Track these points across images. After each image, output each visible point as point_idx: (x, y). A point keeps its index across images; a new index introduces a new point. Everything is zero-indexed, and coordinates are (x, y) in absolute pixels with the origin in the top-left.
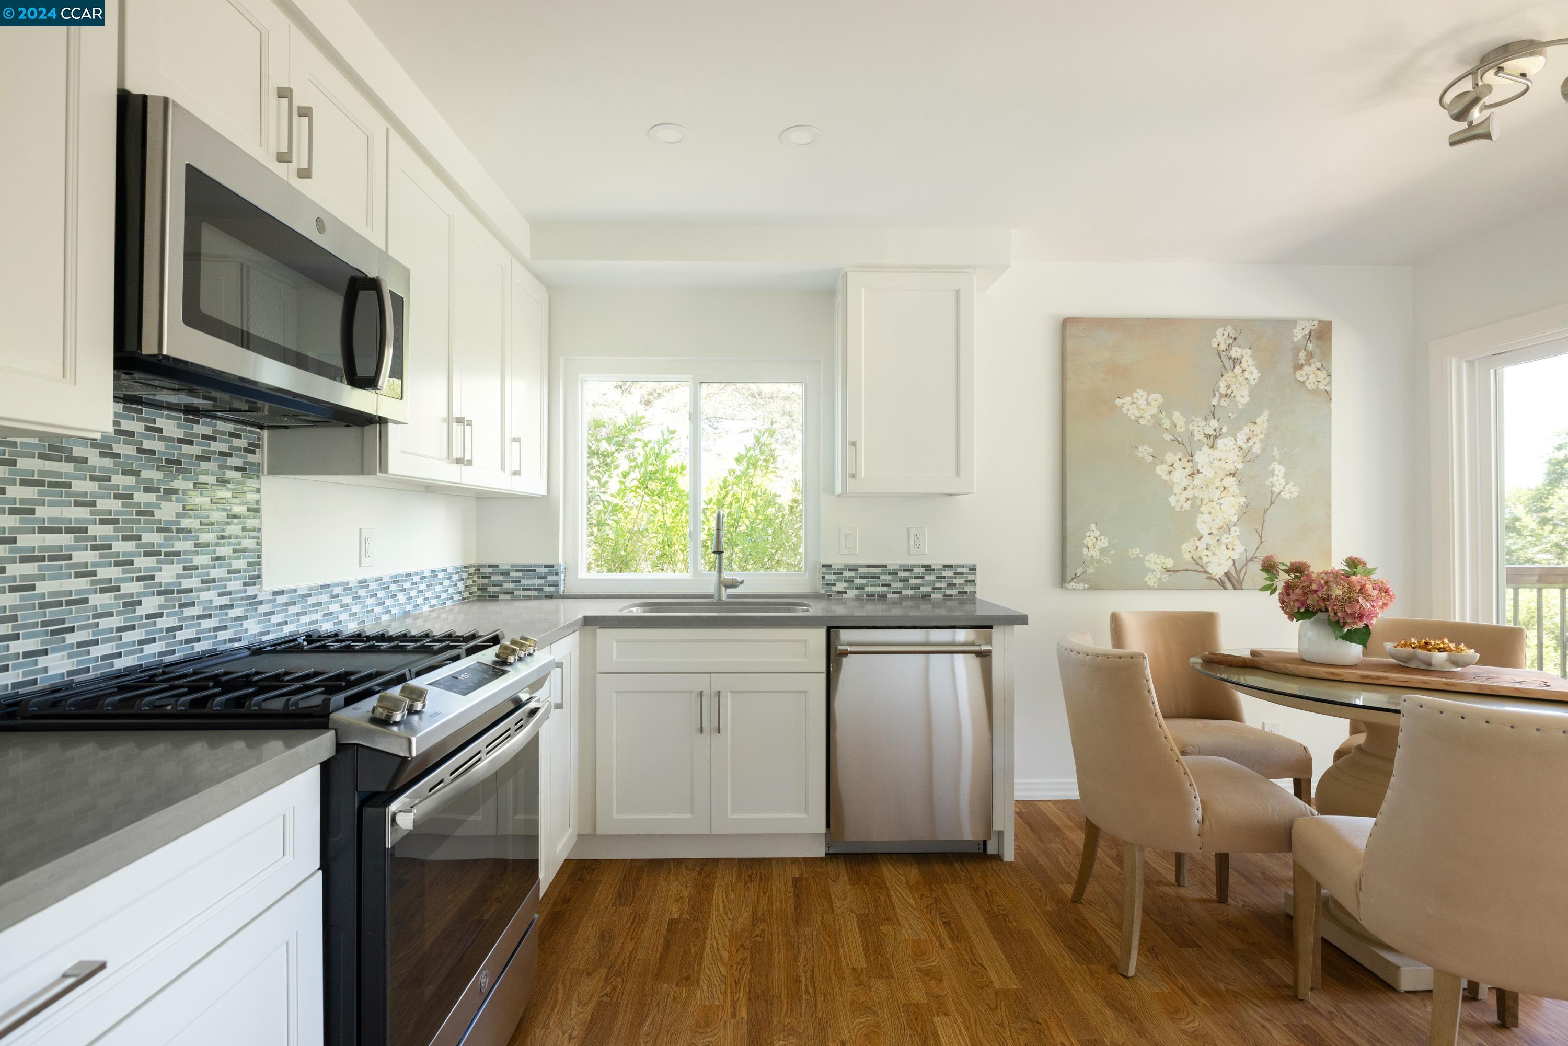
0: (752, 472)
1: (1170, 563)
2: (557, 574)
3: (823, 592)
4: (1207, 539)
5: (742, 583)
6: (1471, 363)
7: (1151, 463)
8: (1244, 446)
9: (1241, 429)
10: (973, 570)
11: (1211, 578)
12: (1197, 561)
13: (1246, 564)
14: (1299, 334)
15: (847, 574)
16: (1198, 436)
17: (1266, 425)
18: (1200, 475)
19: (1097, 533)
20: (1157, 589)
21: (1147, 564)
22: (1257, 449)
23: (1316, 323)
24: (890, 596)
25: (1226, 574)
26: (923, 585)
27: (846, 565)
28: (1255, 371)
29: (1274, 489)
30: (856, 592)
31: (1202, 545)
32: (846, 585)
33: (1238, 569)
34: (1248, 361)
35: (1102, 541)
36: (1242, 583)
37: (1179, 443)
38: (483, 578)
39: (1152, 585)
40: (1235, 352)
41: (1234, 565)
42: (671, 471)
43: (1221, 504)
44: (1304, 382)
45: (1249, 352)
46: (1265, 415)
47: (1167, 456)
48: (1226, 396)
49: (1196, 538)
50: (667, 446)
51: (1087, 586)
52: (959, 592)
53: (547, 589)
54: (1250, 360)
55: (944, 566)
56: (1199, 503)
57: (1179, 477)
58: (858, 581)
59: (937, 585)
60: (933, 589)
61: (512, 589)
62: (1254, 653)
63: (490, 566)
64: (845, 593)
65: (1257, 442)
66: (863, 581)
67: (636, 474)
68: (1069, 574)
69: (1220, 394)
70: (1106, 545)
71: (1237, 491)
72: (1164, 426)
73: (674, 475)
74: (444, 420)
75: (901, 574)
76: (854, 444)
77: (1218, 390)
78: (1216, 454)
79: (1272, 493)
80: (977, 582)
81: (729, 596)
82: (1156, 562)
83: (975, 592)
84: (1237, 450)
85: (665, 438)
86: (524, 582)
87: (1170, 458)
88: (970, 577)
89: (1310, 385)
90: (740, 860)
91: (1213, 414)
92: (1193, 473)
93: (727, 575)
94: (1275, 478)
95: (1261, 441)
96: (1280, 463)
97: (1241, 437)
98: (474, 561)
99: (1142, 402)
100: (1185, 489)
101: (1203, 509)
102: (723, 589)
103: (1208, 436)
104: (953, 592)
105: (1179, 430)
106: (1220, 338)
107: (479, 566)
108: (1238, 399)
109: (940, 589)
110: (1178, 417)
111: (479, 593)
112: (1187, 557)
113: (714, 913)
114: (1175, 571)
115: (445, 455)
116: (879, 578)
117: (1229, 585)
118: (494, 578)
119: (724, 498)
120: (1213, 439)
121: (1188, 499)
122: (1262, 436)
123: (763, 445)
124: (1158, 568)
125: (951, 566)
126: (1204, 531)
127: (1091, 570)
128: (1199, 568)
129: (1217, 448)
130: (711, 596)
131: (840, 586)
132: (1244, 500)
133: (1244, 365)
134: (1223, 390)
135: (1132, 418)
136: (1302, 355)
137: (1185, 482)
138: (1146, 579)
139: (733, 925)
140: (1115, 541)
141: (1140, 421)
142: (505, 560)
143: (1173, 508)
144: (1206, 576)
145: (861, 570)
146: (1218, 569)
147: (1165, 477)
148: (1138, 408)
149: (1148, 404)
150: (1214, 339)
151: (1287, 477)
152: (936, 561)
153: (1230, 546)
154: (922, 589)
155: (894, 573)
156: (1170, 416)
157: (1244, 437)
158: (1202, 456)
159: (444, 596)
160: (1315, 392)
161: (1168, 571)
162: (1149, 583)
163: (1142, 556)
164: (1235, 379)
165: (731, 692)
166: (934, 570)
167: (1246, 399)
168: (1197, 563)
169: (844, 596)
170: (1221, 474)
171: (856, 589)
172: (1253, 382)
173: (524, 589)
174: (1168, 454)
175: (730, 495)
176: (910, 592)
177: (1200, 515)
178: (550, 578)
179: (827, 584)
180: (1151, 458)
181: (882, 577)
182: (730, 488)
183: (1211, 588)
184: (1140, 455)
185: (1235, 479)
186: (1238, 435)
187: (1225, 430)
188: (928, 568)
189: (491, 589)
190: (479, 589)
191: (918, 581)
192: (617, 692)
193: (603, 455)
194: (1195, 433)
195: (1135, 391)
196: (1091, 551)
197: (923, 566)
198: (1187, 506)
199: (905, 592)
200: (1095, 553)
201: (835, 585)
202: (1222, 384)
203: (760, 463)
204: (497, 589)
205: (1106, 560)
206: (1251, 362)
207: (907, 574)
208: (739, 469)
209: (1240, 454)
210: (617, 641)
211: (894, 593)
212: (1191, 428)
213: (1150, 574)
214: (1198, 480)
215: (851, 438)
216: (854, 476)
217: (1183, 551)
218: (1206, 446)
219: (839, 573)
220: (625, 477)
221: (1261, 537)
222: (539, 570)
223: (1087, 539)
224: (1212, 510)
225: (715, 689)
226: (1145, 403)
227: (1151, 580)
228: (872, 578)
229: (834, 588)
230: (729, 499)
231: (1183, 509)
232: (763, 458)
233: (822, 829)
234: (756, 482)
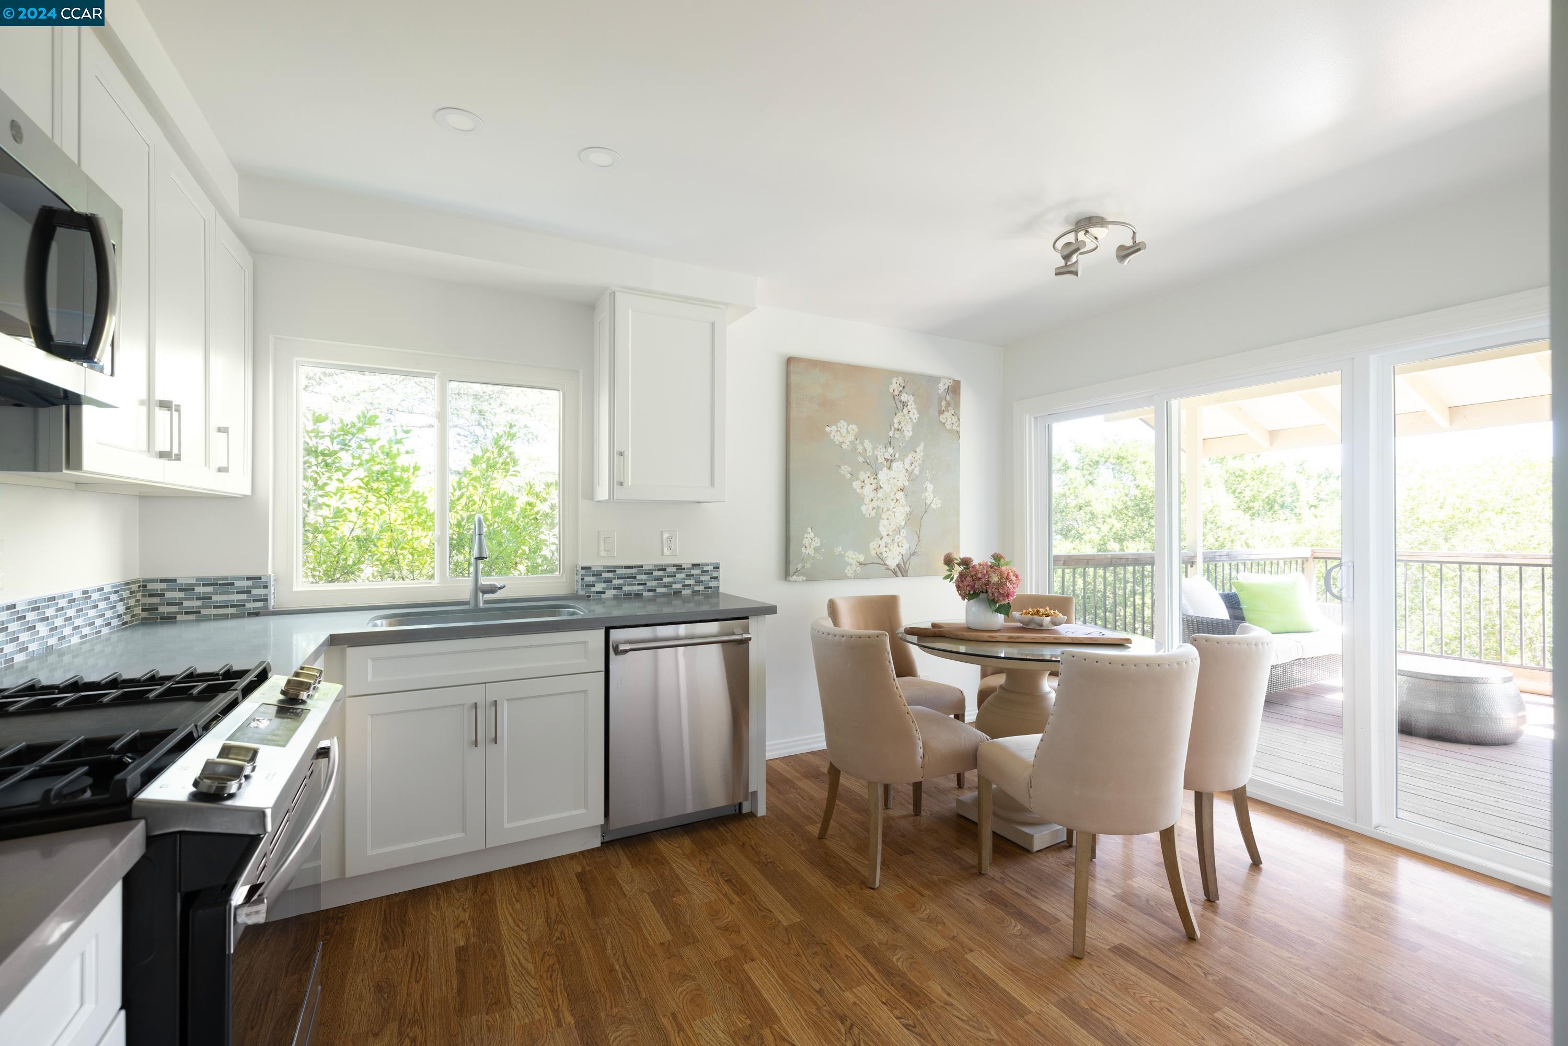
1: (862, 558)
2: (266, 587)
3: (582, 593)
4: (886, 539)
5: (503, 587)
6: (1036, 418)
7: (849, 479)
8: (909, 469)
9: (907, 455)
10: (717, 568)
11: (888, 569)
12: (879, 556)
13: (910, 558)
14: (942, 388)
15: (605, 575)
16: (881, 460)
17: (922, 454)
18: (882, 490)
19: (812, 535)
20: (853, 579)
21: (847, 559)
22: (917, 472)
23: (951, 381)
24: (645, 594)
25: (898, 566)
26: (675, 583)
27: (604, 567)
28: (916, 413)
29: (927, 501)
30: (615, 592)
31: (882, 543)
32: (604, 585)
33: (905, 561)
34: (912, 406)
35: (816, 541)
36: (907, 571)
37: (868, 464)
38: (150, 596)
39: (850, 575)
40: (904, 397)
41: (903, 558)
43: (894, 512)
44: (944, 424)
45: (912, 398)
46: (922, 445)
47: (860, 474)
48: (898, 430)
49: (879, 539)
51: (805, 578)
52: (705, 588)
53: (250, 605)
54: (913, 404)
55: (693, 565)
56: (880, 511)
57: (868, 491)
58: (616, 582)
59: (687, 582)
60: (683, 586)
61: (198, 607)
62: (934, 625)
63: (162, 581)
64: (604, 593)
65: (917, 466)
66: (621, 581)
67: (361, 473)
68: (792, 569)
69: (894, 428)
70: (819, 545)
71: (905, 503)
72: (859, 450)
73: (405, 475)
74: (142, 403)
75: (656, 573)
76: (621, 454)
77: (893, 425)
78: (892, 474)
79: (926, 504)
80: (721, 578)
81: (486, 602)
82: (853, 557)
83: (718, 587)
84: (905, 471)
85: (398, 437)
86: (215, 598)
87: (863, 475)
88: (715, 574)
89: (948, 426)
90: (515, 869)
91: (890, 444)
92: (877, 488)
93: (484, 581)
94: (927, 494)
95: (919, 465)
96: (931, 482)
97: (907, 461)
98: (136, 575)
99: (844, 431)
100: (872, 500)
101: (884, 516)
102: (481, 594)
103: (887, 460)
104: (701, 588)
105: (868, 454)
106: (895, 386)
107: (144, 581)
108: (906, 433)
109: (690, 585)
110: (868, 444)
111: (144, 615)
112: (873, 553)
113: (504, 927)
114: (865, 564)
115: (144, 447)
116: (635, 577)
117: (899, 574)
118: (168, 595)
120: (890, 461)
121: (874, 508)
122: (920, 462)
123: (502, 448)
124: (854, 562)
125: (699, 565)
126: (884, 533)
127: (808, 566)
128: (880, 561)
129: (892, 470)
130: (468, 603)
131: (599, 587)
132: (908, 509)
133: (909, 407)
134: (896, 426)
135: (837, 443)
136: (944, 403)
137: (872, 495)
138: (846, 571)
139: (528, 935)
140: (825, 541)
141: (842, 446)
142: (186, 572)
143: (864, 515)
144: (885, 567)
145: (619, 571)
146: (892, 563)
147: (859, 491)
148: (841, 435)
149: (848, 432)
150: (891, 386)
151: (935, 492)
152: (686, 561)
153: (900, 544)
154: (675, 586)
155: (649, 573)
156: (862, 443)
157: (909, 462)
158: (883, 475)
159: (99, 622)
160: (951, 431)
161: (861, 564)
162: (848, 574)
163: (843, 553)
164: (903, 418)
165: (507, 700)
166: (684, 569)
167: (910, 434)
168: (879, 558)
169: (603, 596)
170: (895, 489)
171: (614, 589)
172: (915, 421)
173: (215, 607)
174: (861, 473)
175: (465, 497)
176: (663, 590)
177: (881, 521)
178: (254, 592)
179: (587, 586)
180: (849, 475)
181: (638, 577)
182: (465, 489)
183: (888, 576)
184: (843, 473)
185: (903, 493)
186: (905, 460)
187: (897, 456)
188: (679, 568)
189: (163, 609)
190: (143, 610)
191: (670, 580)
192: (372, 716)
193: (323, 454)
194: (879, 457)
195: (839, 422)
196: (808, 549)
197: (675, 566)
198: (873, 513)
199: (658, 590)
200: (810, 551)
201: (594, 586)
202: (896, 421)
203: (498, 466)
204: (174, 609)
205: (819, 557)
206: (913, 406)
207: (661, 573)
209: (907, 474)
210: (373, 659)
211: (649, 591)
212: (876, 453)
213: (849, 567)
214: (881, 493)
215: (617, 448)
216: (621, 484)
217: (870, 549)
218: (885, 468)
219: (598, 574)
221: (919, 537)
222: (238, 584)
223: (805, 540)
224: (889, 517)
225: (491, 699)
226: (846, 431)
227: (849, 572)
228: (629, 578)
229: (593, 589)
231: (870, 516)
232: (501, 460)
233: (601, 821)
234: (494, 484)
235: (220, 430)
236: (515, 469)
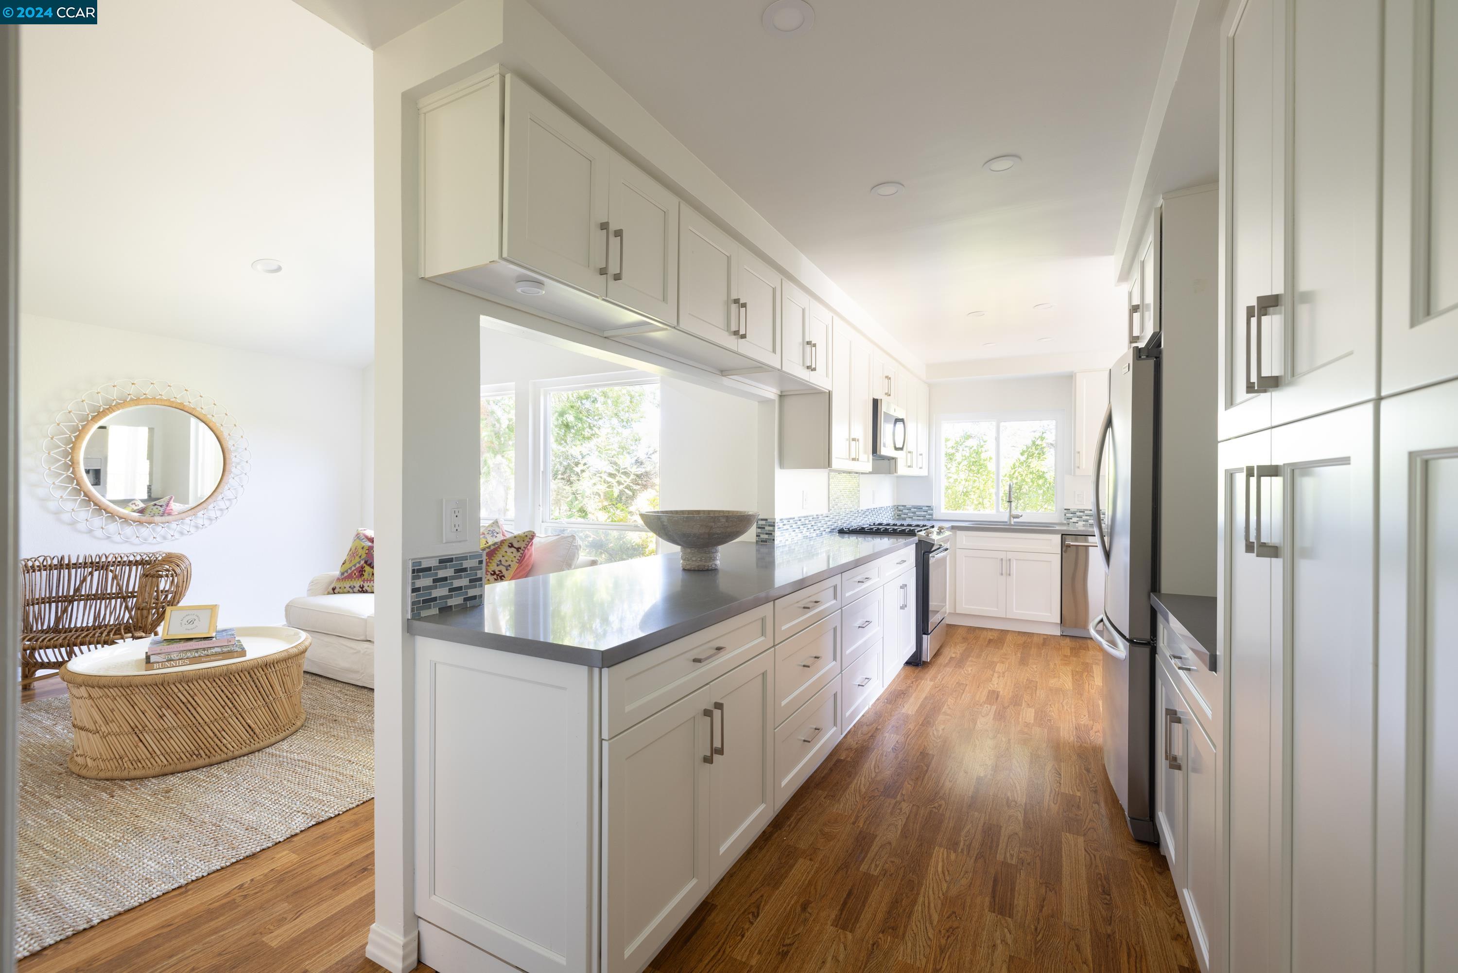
0: (1030, 460)
2: (933, 510)
3: (1065, 522)
5: (1021, 516)
15: (1079, 514)
27: (1078, 510)
30: (1084, 523)
32: (1078, 519)
38: (899, 511)
42: (984, 460)
50: (982, 449)
53: (927, 516)
58: (1085, 517)
61: (912, 516)
63: (903, 506)
66: (1088, 517)
76: (1079, 453)
81: (1015, 522)
85: (980, 445)
86: (917, 513)
90: (1019, 632)
93: (1014, 512)
98: (896, 504)
102: (1012, 519)
107: (898, 506)
111: (897, 517)
118: (904, 511)
119: (1013, 474)
123: (1038, 445)
130: (1006, 522)
131: (1075, 520)
139: (1015, 643)
142: (909, 503)
145: (1086, 512)
165: (1016, 559)
169: (1077, 524)
171: (1084, 521)
173: (917, 516)
175: (1017, 472)
178: (929, 512)
179: (1067, 518)
182: (1017, 469)
189: (903, 516)
192: (965, 557)
201: (1072, 518)
203: (1035, 455)
204: (905, 516)
208: (1023, 458)
210: (966, 536)
215: (1077, 450)
216: (1079, 467)
219: (1074, 513)
220: (959, 464)
222: (924, 508)
225: (1008, 557)
229: (1071, 520)
230: (1016, 474)
232: (1037, 452)
233: (1059, 622)
234: (1032, 465)
235: (920, 455)
236: (1044, 457)
